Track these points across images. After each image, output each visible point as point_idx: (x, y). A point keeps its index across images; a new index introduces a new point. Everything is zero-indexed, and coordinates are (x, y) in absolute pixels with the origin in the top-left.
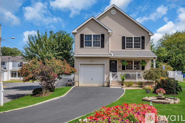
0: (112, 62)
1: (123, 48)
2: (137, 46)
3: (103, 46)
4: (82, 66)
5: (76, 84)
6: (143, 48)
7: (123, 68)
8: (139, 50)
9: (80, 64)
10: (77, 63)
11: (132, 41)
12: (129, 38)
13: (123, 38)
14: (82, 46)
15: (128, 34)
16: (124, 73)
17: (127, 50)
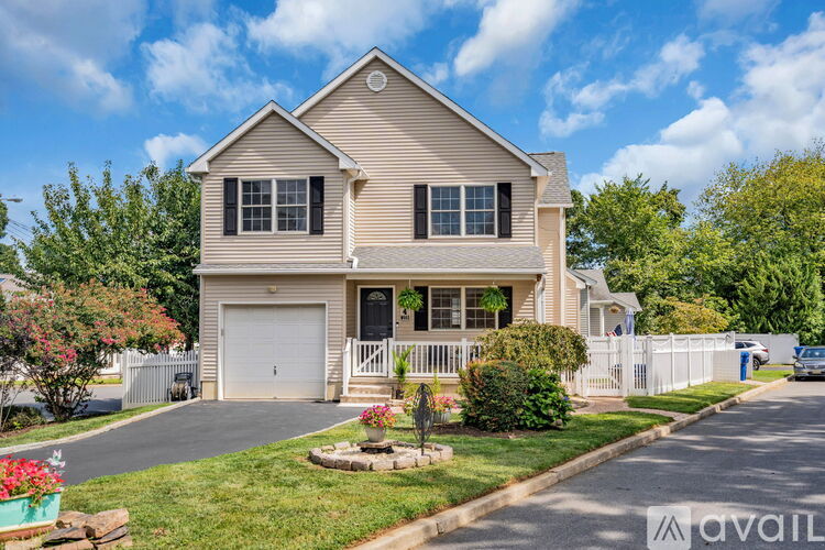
0: (373, 296)
1: (420, 233)
2: (480, 226)
3: (317, 229)
4: (232, 314)
5: (207, 393)
6: (506, 233)
7: (421, 323)
8: (490, 243)
9: (226, 306)
10: (211, 301)
11: (457, 205)
12: (446, 189)
13: (420, 191)
14: (230, 230)
15: (442, 175)
16: (422, 343)
17: (436, 243)
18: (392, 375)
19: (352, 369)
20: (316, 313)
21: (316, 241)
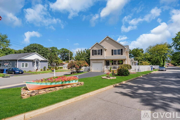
0: (107, 61)
1: (112, 55)
2: (119, 54)
3: (102, 55)
4: (94, 63)
5: (91, 71)
6: (122, 54)
7: (113, 64)
8: (120, 56)
9: (93, 62)
10: (91, 62)
11: (116, 52)
12: (115, 50)
13: (112, 50)
14: (93, 55)
15: (115, 48)
16: (113, 66)
17: (114, 56)
18: (110, 69)
19: (105, 69)
20: (101, 63)
21: (101, 56)
